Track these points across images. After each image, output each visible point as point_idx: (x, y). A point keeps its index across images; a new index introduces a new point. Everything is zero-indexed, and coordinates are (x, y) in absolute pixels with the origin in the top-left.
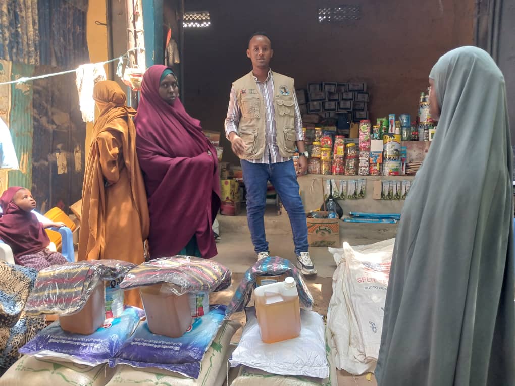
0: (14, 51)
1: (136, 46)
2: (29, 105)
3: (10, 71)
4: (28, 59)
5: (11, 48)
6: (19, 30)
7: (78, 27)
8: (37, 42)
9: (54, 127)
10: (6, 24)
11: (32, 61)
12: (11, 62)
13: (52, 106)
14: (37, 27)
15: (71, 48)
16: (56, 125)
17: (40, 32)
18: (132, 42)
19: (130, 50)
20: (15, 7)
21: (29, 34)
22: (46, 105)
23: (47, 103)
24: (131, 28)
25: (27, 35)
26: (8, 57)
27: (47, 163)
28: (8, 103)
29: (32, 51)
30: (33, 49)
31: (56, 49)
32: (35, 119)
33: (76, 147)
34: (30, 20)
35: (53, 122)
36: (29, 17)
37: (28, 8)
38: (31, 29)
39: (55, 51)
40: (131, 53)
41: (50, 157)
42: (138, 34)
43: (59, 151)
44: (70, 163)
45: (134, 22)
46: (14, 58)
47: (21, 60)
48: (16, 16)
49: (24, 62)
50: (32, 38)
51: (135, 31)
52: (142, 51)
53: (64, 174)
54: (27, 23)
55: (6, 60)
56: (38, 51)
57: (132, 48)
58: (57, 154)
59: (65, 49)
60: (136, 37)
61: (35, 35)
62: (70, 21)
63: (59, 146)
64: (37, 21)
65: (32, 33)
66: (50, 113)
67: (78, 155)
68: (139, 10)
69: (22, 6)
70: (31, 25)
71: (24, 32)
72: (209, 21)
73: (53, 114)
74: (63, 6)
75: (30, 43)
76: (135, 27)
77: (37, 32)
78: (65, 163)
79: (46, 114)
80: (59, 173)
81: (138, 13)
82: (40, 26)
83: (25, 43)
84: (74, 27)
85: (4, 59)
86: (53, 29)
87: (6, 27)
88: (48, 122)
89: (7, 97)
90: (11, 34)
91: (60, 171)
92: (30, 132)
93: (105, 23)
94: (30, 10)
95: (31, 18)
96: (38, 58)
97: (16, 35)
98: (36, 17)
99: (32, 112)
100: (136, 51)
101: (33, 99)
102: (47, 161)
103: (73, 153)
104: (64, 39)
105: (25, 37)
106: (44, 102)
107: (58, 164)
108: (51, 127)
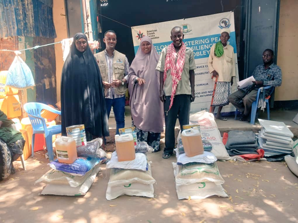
0: (25, 31)
1: (88, 30)
2: (33, 57)
3: (24, 41)
4: (31, 34)
5: (24, 30)
6: (27, 21)
7: (49, 16)
8: (34, 26)
9: (43, 66)
10: (22, 19)
11: (32, 35)
12: (24, 37)
13: (41, 56)
14: (33, 19)
15: (47, 27)
16: (44, 65)
17: (35, 21)
18: (86, 29)
19: (85, 32)
20: (25, 10)
21: (30, 22)
22: (39, 56)
23: (39, 55)
24: (86, 22)
25: (30, 23)
26: (23, 35)
27: (41, 84)
28: (24, 56)
29: (32, 30)
30: (32, 29)
31: (41, 28)
32: (35, 63)
33: (52, 75)
34: (31, 16)
35: (42, 64)
36: (30, 14)
37: (30, 10)
38: (31, 20)
39: (41, 29)
40: (86, 33)
41: (42, 81)
42: (89, 24)
43: (45, 78)
44: (51, 84)
45: (87, 19)
46: (26, 35)
47: (28, 35)
48: (25, 14)
49: (29, 36)
50: (32, 24)
51: (87, 23)
52: (91, 32)
53: (48, 89)
54: (30, 17)
55: (23, 36)
56: (34, 30)
57: (87, 31)
58: (45, 79)
59: (45, 27)
60: (88, 26)
61: (33, 22)
62: (46, 13)
63: (45, 76)
64: (33, 16)
65: (31, 21)
66: (41, 60)
67: (53, 79)
68: (89, 14)
69: (27, 9)
70: (31, 18)
71: (29, 22)
72: (107, 2)
73: (42, 60)
74: (43, 6)
75: (31, 26)
76: (87, 22)
77: (33, 21)
78: (48, 83)
79: (39, 60)
80: (46, 89)
81: (88, 15)
82: (34, 18)
83: (29, 27)
84: (48, 16)
85: (22, 36)
86: (39, 18)
87: (22, 21)
88: (40, 64)
89: (24, 54)
90: (24, 24)
91: (47, 87)
92: (34, 70)
93: (65, 14)
94: (30, 11)
95: (31, 15)
96: (35, 34)
97: (26, 24)
98: (33, 14)
99: (34, 60)
100: (88, 32)
101: (34, 54)
102: (41, 83)
103: (51, 78)
104: (44, 23)
105: (29, 24)
106: (38, 55)
107: (46, 84)
108: (42, 67)
